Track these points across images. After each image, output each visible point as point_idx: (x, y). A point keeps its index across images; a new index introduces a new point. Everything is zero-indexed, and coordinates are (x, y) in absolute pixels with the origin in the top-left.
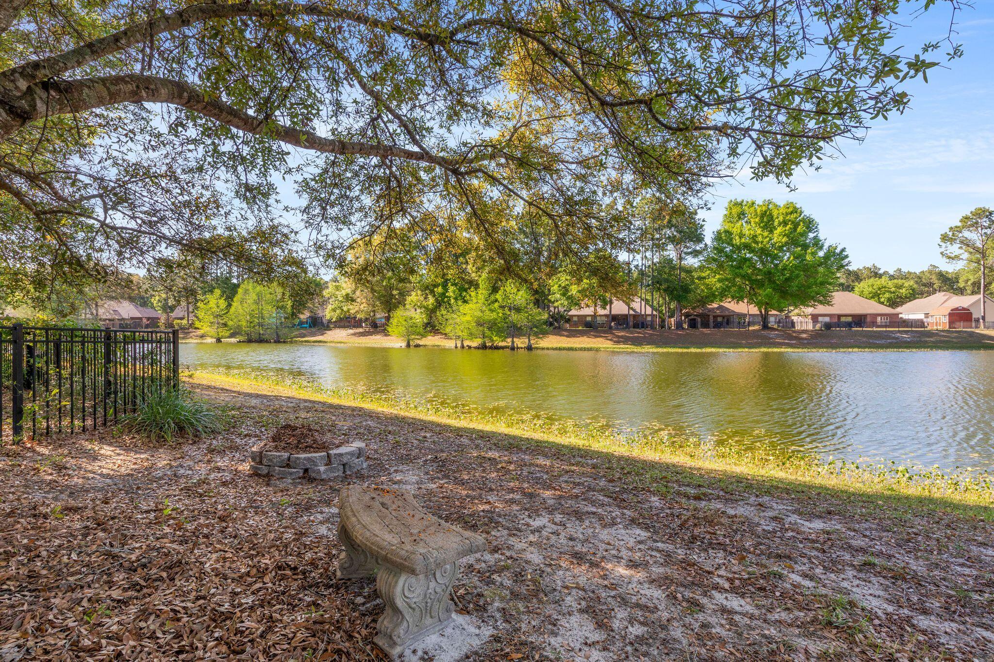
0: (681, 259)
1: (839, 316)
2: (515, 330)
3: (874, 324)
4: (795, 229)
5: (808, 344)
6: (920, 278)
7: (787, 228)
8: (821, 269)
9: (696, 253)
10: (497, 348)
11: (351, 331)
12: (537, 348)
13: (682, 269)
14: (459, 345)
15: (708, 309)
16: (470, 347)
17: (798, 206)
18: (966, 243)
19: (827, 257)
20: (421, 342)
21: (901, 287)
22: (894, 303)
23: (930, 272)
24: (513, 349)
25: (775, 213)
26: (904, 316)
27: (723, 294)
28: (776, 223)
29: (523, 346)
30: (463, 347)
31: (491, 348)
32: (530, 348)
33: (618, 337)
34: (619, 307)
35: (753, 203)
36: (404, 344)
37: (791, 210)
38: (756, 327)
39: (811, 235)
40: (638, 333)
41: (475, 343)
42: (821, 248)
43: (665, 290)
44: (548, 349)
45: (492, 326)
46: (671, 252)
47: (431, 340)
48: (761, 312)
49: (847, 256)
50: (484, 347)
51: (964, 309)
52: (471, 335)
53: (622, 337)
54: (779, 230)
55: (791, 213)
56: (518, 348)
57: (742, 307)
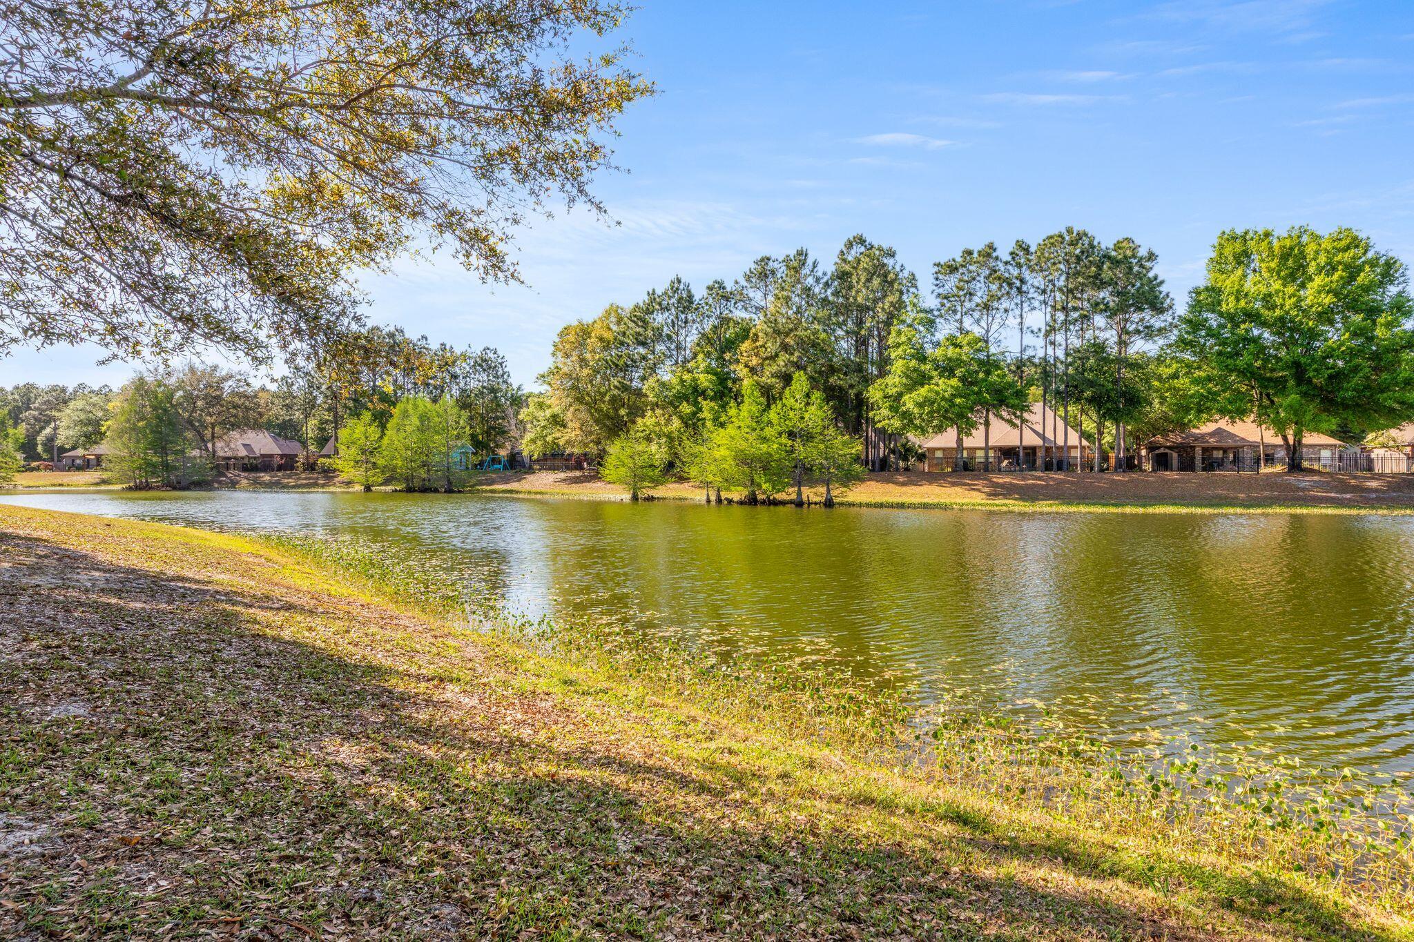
0: (1122, 344)
2: (804, 473)
4: (1352, 278)
5: (1378, 499)
7: (1336, 277)
9: (1149, 332)
10: (775, 503)
11: (562, 475)
12: (841, 504)
13: (1122, 361)
14: (713, 498)
15: (1194, 435)
16: (730, 501)
17: (1362, 235)
20: (656, 493)
24: (799, 504)
25: (1310, 250)
27: (1203, 406)
28: (1312, 269)
29: (817, 499)
30: (719, 501)
31: (763, 502)
32: (829, 504)
33: (996, 485)
34: (1002, 433)
35: (1267, 235)
36: (627, 497)
37: (1346, 242)
38: (1278, 468)
39: (1393, 290)
40: (1036, 478)
41: (737, 494)
43: (1090, 401)
44: (860, 505)
45: (766, 465)
46: (1104, 330)
47: (670, 490)
48: (1285, 438)
50: (752, 501)
52: (729, 481)
53: (1003, 486)
54: (1318, 281)
55: (1348, 248)
56: (809, 504)
57: (1248, 430)
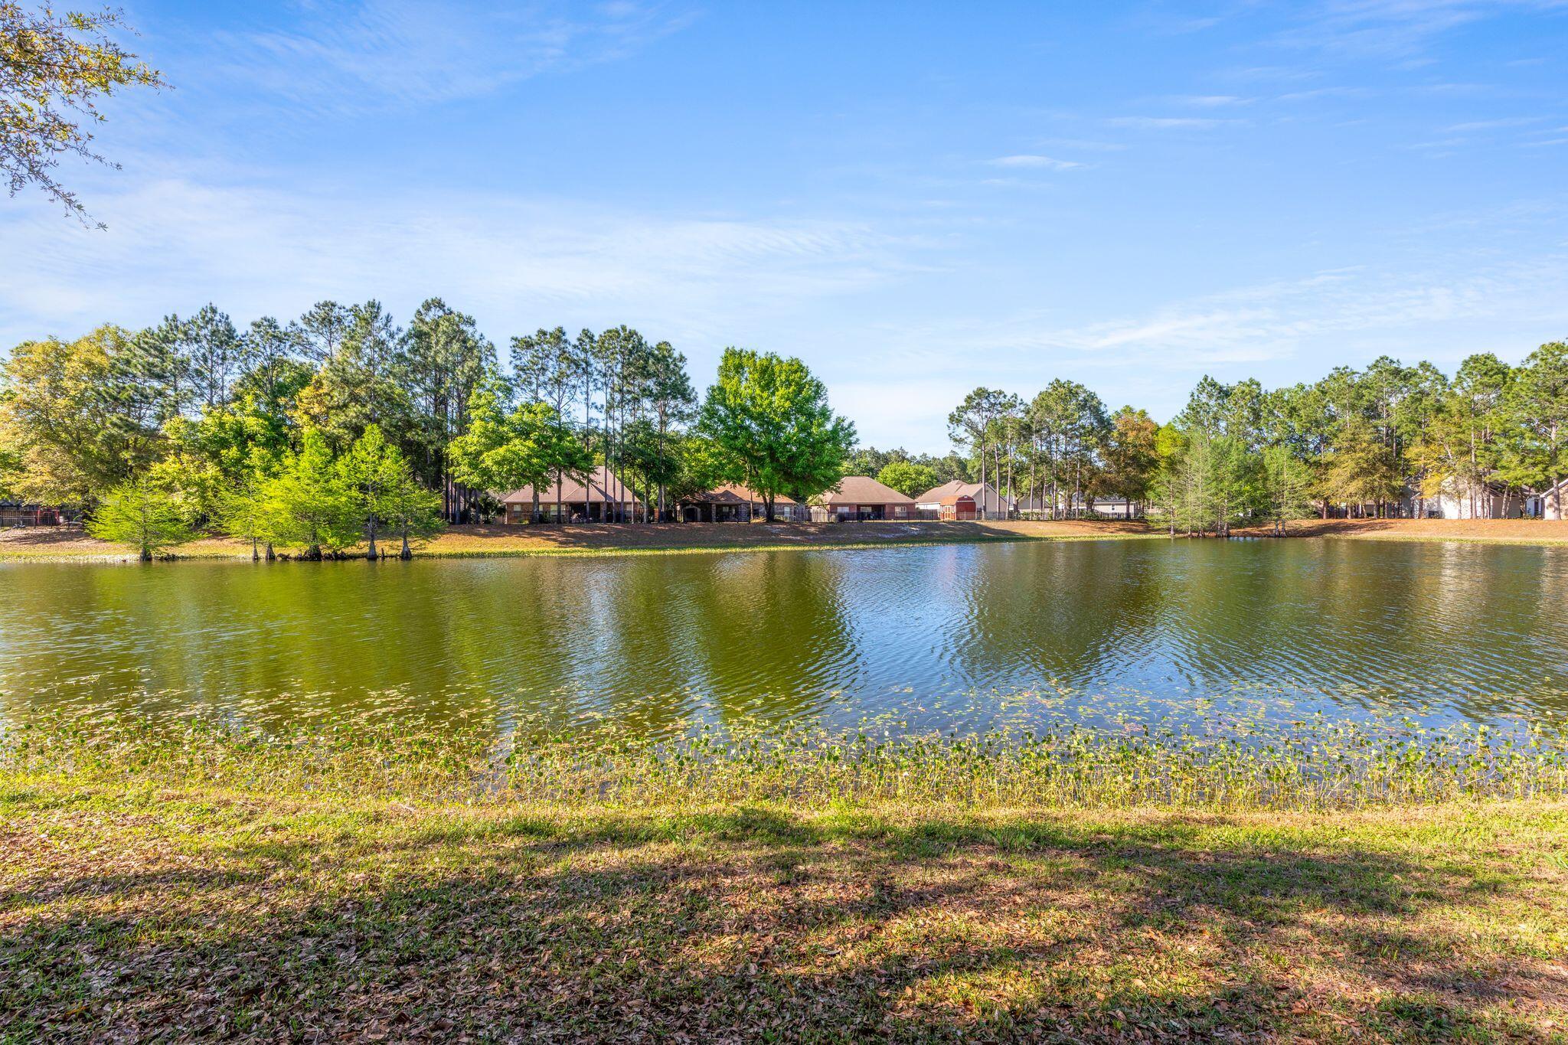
0: (663, 423)
1: (859, 506)
2: (378, 526)
3: (892, 515)
4: (799, 392)
5: (814, 540)
6: (943, 465)
7: (791, 389)
8: (829, 446)
9: (681, 417)
10: (344, 558)
11: (19, 533)
12: (420, 556)
13: (662, 436)
14: (263, 554)
15: (710, 495)
16: (286, 558)
17: (804, 365)
18: (971, 426)
19: (835, 431)
20: (178, 551)
21: (920, 473)
22: (915, 491)
23: (951, 459)
24: (372, 557)
25: (777, 369)
26: (922, 507)
27: (717, 474)
28: (778, 383)
29: (393, 552)
30: (271, 557)
31: (329, 557)
32: (406, 556)
33: (569, 535)
34: (571, 490)
35: (753, 355)
36: (133, 557)
37: (796, 367)
38: (761, 520)
39: (820, 403)
40: (601, 529)
41: (294, 550)
42: (828, 419)
43: (640, 466)
44: (440, 556)
45: (332, 518)
46: (649, 411)
47: (202, 547)
48: (765, 498)
49: (855, 432)
50: (315, 556)
51: (969, 498)
52: (284, 536)
53: (574, 535)
54: (782, 391)
55: (796, 372)
56: (384, 557)
57: (744, 492)
